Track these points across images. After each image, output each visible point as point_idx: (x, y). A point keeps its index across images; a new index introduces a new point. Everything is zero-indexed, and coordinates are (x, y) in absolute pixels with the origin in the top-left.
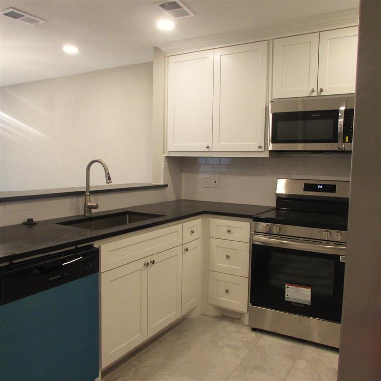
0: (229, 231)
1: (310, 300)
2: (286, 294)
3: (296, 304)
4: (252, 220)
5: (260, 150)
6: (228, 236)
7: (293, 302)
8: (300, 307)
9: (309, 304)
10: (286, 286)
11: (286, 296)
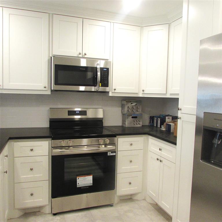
0: (32, 150)
1: (92, 182)
2: (77, 183)
3: (84, 188)
4: (51, 139)
5: (45, 89)
6: (32, 154)
7: (82, 187)
8: (87, 188)
9: (92, 185)
10: (77, 178)
11: (77, 184)
